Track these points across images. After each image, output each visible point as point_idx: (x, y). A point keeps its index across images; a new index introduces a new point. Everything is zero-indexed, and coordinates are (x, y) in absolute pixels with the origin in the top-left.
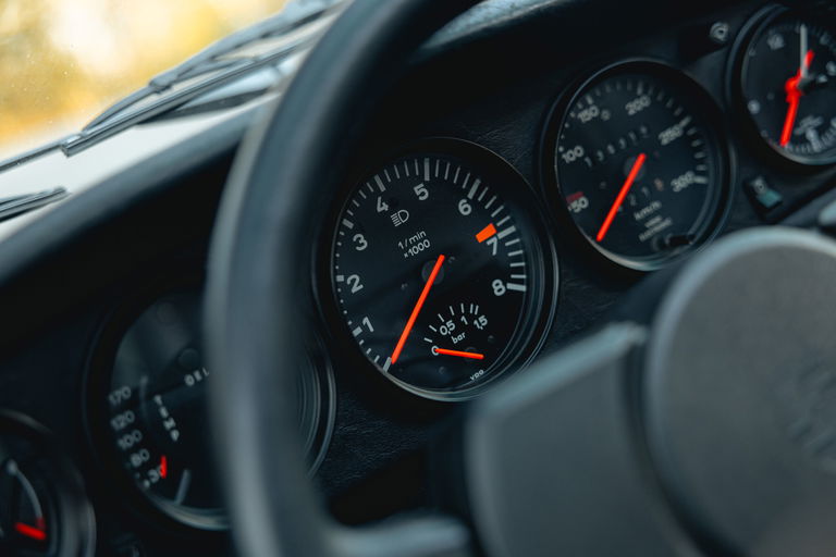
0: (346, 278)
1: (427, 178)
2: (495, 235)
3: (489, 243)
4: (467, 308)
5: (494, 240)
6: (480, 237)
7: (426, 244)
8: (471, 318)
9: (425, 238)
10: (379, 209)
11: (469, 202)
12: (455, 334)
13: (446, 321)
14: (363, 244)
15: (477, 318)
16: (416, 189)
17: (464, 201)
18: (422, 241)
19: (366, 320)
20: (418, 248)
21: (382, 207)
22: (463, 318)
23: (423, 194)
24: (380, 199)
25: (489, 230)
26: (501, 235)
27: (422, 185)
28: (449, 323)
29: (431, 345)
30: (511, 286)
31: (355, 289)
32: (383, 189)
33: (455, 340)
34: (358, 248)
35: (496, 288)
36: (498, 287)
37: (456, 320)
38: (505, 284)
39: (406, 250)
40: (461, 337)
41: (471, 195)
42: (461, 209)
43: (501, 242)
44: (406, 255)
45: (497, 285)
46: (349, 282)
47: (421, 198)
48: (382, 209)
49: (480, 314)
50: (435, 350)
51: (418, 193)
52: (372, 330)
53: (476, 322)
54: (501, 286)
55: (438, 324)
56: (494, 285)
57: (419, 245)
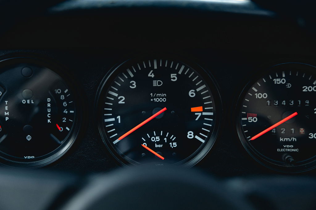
0: (118, 96)
1: (180, 73)
2: (201, 112)
3: (196, 114)
4: (170, 136)
5: (200, 114)
6: (193, 110)
7: (164, 100)
8: (169, 140)
9: (165, 97)
10: (149, 75)
11: (196, 92)
12: (158, 143)
13: (157, 136)
14: (134, 86)
15: (172, 142)
16: (172, 75)
17: (194, 91)
18: (163, 97)
19: (119, 117)
20: (159, 100)
21: (151, 75)
22: (165, 139)
23: (174, 78)
24: (152, 71)
25: (200, 109)
26: (204, 114)
27: (176, 75)
28: (157, 138)
29: (144, 142)
30: (197, 137)
31: (120, 102)
32: (156, 67)
33: (156, 146)
34: (131, 87)
35: (189, 135)
36: (190, 135)
37: (162, 138)
38: (194, 135)
39: (153, 98)
40: (160, 146)
41: (198, 90)
42: (190, 93)
43: (202, 117)
44: (152, 100)
45: (191, 133)
46: (119, 98)
47: (172, 80)
48: (151, 76)
49: (174, 141)
50: (145, 145)
51: (172, 77)
52: (119, 122)
53: (171, 143)
54: (192, 135)
55: (152, 135)
56: (188, 133)
57: (161, 98)
